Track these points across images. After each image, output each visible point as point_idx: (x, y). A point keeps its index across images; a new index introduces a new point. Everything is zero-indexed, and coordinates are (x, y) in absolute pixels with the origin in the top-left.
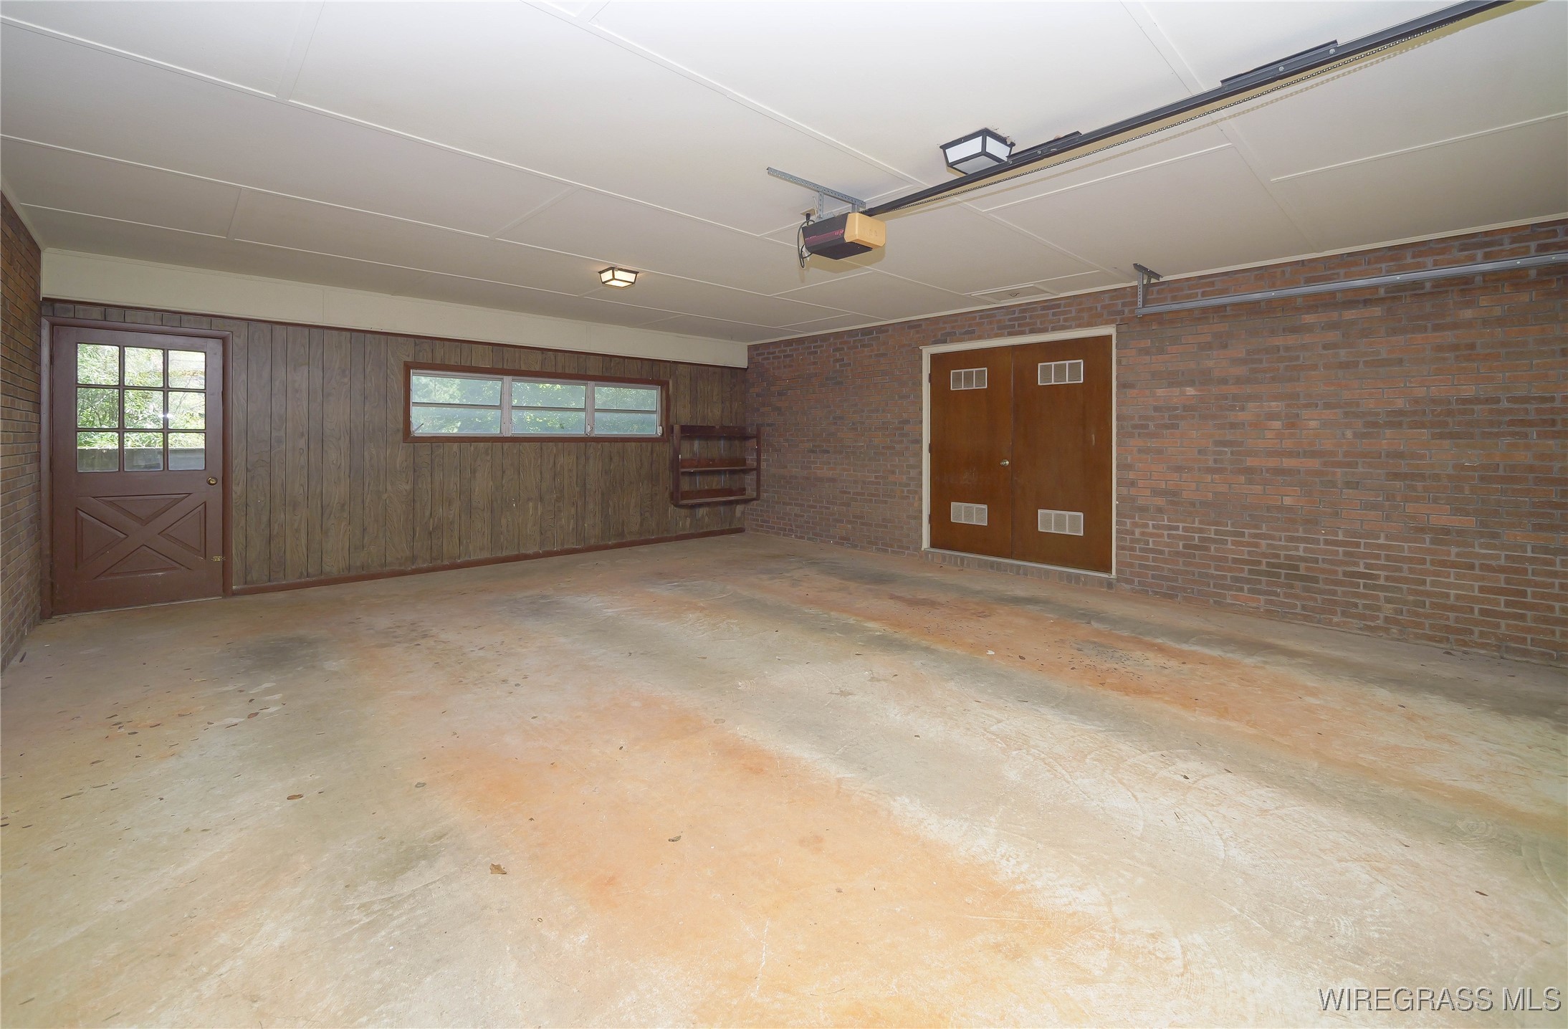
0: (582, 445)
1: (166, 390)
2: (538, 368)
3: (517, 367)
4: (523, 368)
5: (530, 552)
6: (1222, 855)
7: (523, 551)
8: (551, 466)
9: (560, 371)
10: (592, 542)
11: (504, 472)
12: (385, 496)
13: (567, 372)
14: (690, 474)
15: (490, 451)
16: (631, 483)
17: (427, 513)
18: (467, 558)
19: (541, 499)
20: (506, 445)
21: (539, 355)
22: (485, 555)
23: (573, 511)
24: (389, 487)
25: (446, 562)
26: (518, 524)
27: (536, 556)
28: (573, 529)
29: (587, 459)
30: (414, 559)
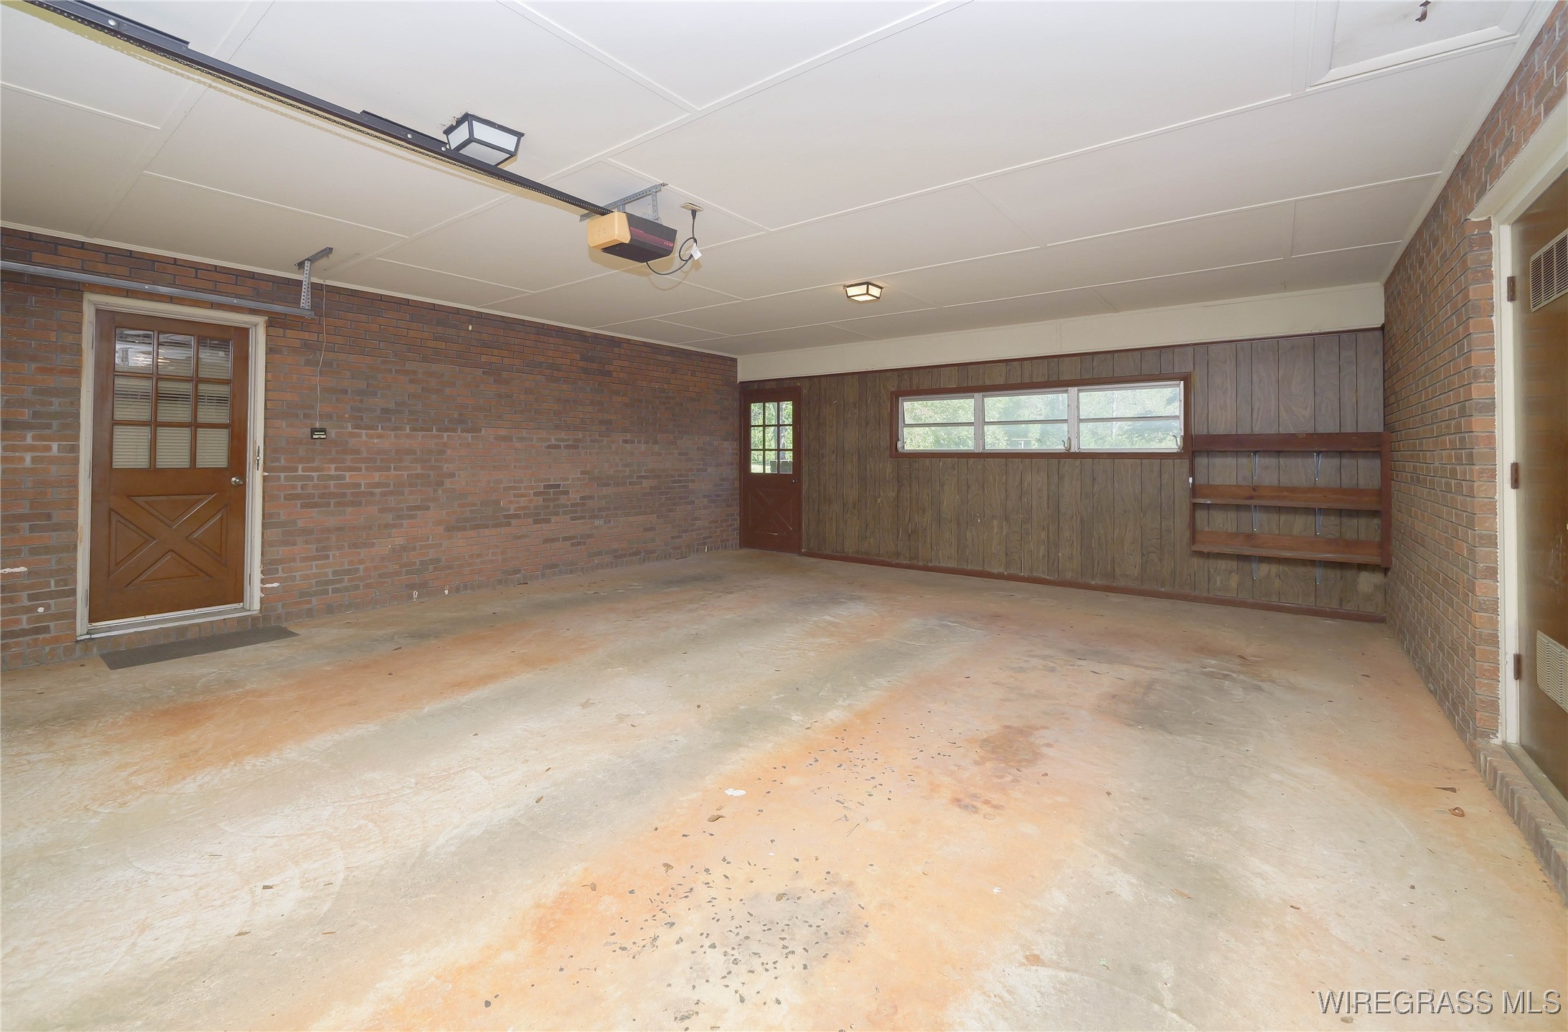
0: (1055, 461)
1: (778, 426)
2: (1002, 381)
3: (981, 383)
4: (988, 383)
5: (995, 571)
6: (136, 864)
7: (987, 569)
8: (1017, 484)
9: (1027, 380)
10: (1069, 576)
11: (969, 487)
12: (879, 500)
13: (1034, 380)
14: (1208, 506)
15: (956, 466)
16: (1125, 511)
17: (907, 519)
18: (937, 564)
19: (1007, 519)
20: (971, 461)
21: (1003, 366)
22: (952, 564)
23: (1043, 535)
24: (882, 494)
25: (921, 564)
26: (983, 540)
27: (1000, 577)
28: (1044, 556)
29: (1061, 478)
30: (898, 554)
